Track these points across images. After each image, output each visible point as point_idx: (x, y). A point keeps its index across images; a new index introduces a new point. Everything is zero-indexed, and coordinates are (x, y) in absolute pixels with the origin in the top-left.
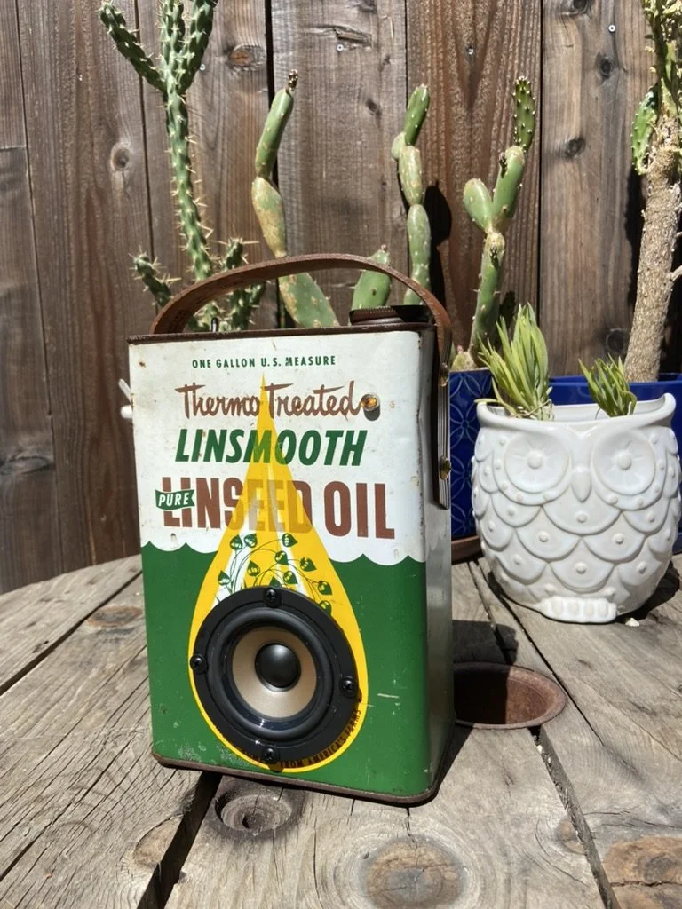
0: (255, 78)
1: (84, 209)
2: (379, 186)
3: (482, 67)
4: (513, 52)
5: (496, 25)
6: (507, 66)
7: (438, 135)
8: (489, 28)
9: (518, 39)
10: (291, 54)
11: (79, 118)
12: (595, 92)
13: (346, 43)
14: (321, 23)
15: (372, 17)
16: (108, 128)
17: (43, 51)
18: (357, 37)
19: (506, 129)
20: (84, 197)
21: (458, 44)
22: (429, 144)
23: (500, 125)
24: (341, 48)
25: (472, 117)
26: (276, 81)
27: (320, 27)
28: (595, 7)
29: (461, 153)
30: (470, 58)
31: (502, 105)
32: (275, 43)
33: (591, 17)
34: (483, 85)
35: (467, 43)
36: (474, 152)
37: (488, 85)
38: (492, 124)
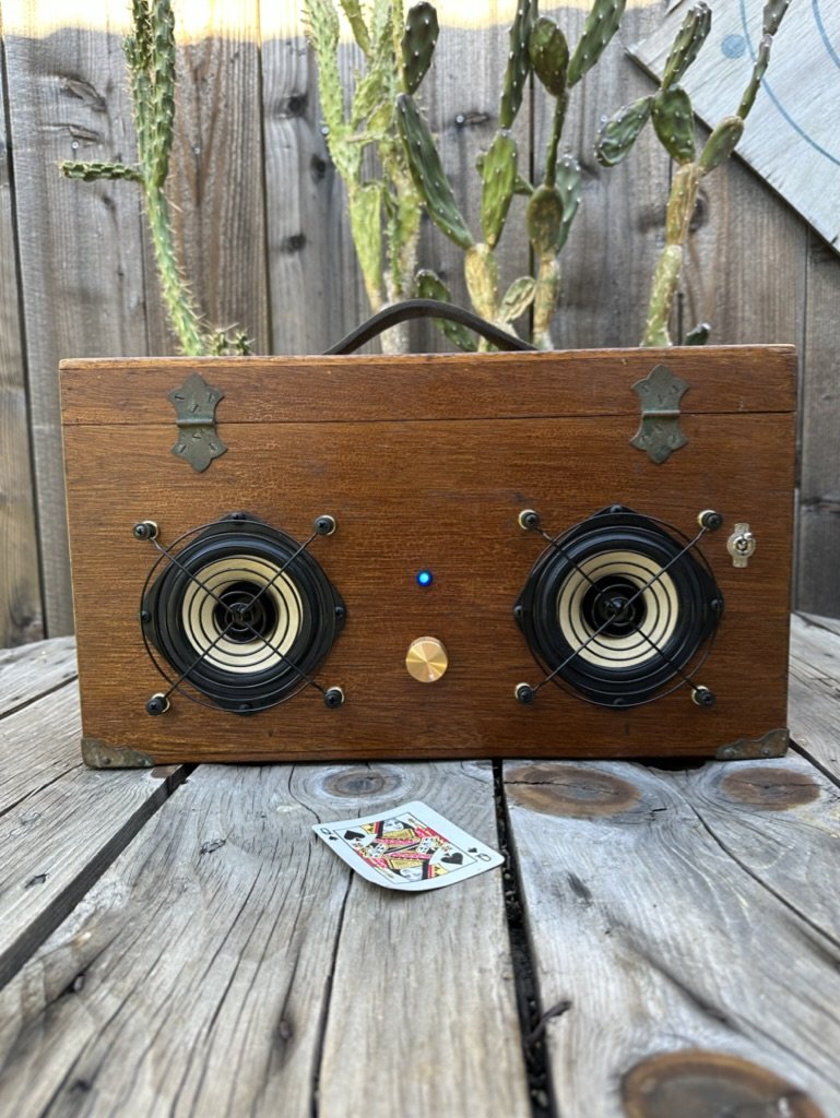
2: (117, 278)
3: (208, 166)
4: (236, 152)
5: (219, 124)
6: (230, 165)
8: (212, 129)
9: (240, 140)
10: (29, 150)
12: (311, 189)
13: (81, 141)
14: (56, 121)
15: (103, 117)
18: (90, 135)
19: (232, 225)
23: (227, 220)
24: (76, 145)
25: (200, 213)
26: (16, 175)
27: (55, 125)
28: (309, 110)
29: (192, 247)
30: (197, 157)
31: (228, 202)
32: (14, 141)
33: (306, 119)
34: (209, 183)
35: (193, 143)
36: (205, 246)
37: (215, 183)
38: (219, 218)
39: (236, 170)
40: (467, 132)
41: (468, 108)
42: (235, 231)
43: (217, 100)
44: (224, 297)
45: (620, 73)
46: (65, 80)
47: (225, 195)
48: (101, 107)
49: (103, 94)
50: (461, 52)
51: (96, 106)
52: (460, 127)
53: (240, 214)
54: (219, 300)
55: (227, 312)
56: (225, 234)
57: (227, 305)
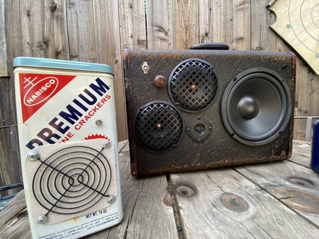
0: (144, 46)
5: (190, 38)
10: (151, 42)
11: (107, 53)
15: (167, 36)
16: (114, 56)
17: (100, 39)
18: (164, 39)
21: (183, 41)
24: (161, 41)
26: (148, 47)
27: (157, 37)
28: (209, 35)
32: (148, 40)
33: (208, 37)
41: (239, 37)
43: (190, 33)
45: (267, 31)
46: (159, 28)
48: (166, 33)
49: (167, 31)
50: (238, 26)
51: (166, 34)
52: (237, 40)
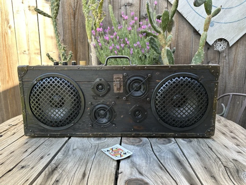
1: (3, 36)
3: (76, 12)
5: (78, 4)
6: (81, 12)
7: (69, 24)
8: (77, 5)
11: (2, 19)
16: (7, 21)
19: (81, 24)
20: (3, 34)
21: (71, 8)
22: (67, 26)
23: (80, 23)
25: (75, 22)
29: (73, 28)
30: (74, 10)
31: (80, 19)
34: (76, 16)
35: (73, 7)
36: (76, 28)
37: (77, 16)
38: (78, 23)
39: (82, 13)
40: (127, 7)
41: (128, 2)
42: (82, 25)
44: (79, 39)
47: (80, 18)
53: (82, 22)
54: (78, 39)
55: (80, 41)
56: (80, 26)
57: (80, 40)
